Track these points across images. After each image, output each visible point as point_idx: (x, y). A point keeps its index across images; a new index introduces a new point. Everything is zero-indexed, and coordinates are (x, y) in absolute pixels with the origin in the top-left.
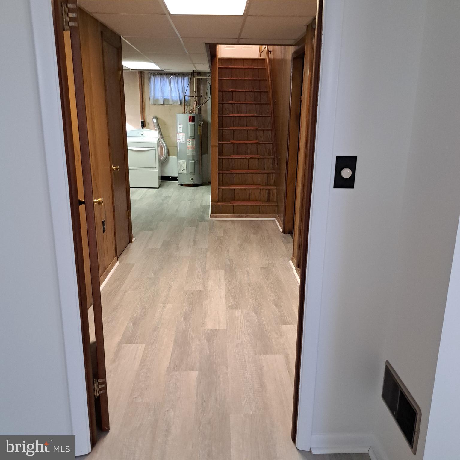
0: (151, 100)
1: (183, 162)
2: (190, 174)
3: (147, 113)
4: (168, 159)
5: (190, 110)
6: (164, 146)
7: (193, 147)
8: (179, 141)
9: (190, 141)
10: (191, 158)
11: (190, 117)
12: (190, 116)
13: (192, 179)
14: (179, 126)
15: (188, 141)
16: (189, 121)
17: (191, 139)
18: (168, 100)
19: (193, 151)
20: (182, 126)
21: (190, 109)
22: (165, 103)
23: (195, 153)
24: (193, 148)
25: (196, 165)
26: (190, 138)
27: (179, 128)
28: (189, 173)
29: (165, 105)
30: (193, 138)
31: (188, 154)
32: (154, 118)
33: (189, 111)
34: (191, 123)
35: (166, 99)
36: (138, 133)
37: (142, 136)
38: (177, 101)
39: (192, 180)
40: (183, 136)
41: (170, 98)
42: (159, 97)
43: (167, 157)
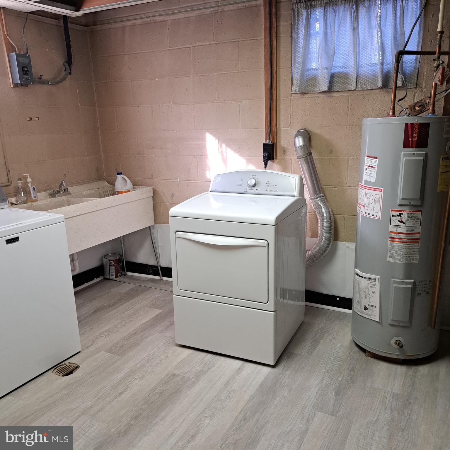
0: (294, 83)
1: (369, 282)
2: (390, 325)
3: (283, 119)
4: (334, 250)
5: (415, 105)
6: (322, 216)
7: (412, 237)
8: (362, 211)
9: (400, 215)
10: (400, 272)
11: (408, 128)
12: (412, 124)
13: (399, 344)
14: (368, 161)
15: (393, 213)
16: (406, 145)
17: (406, 209)
18: (345, 76)
19: (409, 251)
20: (375, 162)
21: (416, 101)
22: (336, 87)
23: (417, 256)
24: (410, 241)
25: (418, 299)
26: (401, 205)
27: (366, 167)
28: (390, 322)
29: (336, 95)
30: (413, 206)
31: (390, 260)
32: (299, 133)
33: (412, 108)
34: (410, 151)
35: (339, 74)
36: (242, 181)
37: (252, 191)
38: (375, 76)
39: (396, 346)
40: (378, 195)
41: (352, 72)
42: (320, 72)
43: (327, 247)
